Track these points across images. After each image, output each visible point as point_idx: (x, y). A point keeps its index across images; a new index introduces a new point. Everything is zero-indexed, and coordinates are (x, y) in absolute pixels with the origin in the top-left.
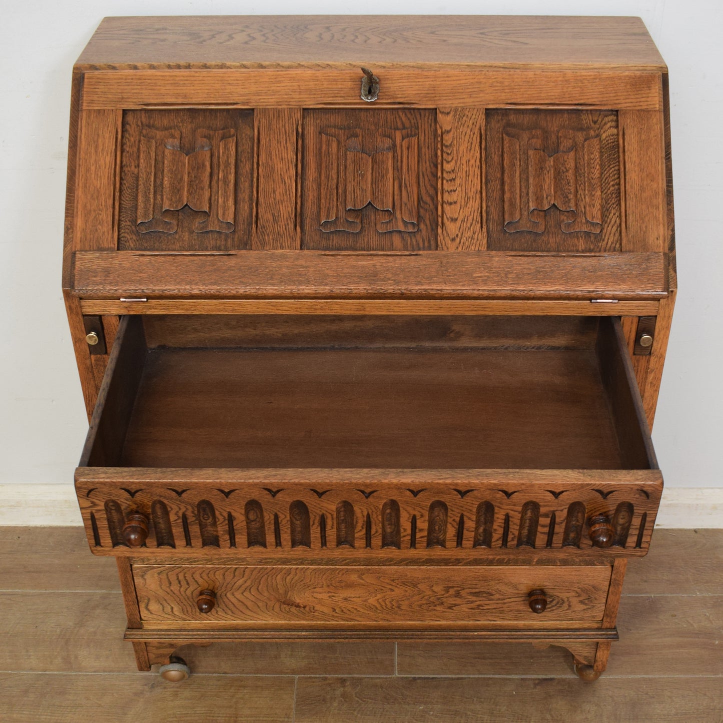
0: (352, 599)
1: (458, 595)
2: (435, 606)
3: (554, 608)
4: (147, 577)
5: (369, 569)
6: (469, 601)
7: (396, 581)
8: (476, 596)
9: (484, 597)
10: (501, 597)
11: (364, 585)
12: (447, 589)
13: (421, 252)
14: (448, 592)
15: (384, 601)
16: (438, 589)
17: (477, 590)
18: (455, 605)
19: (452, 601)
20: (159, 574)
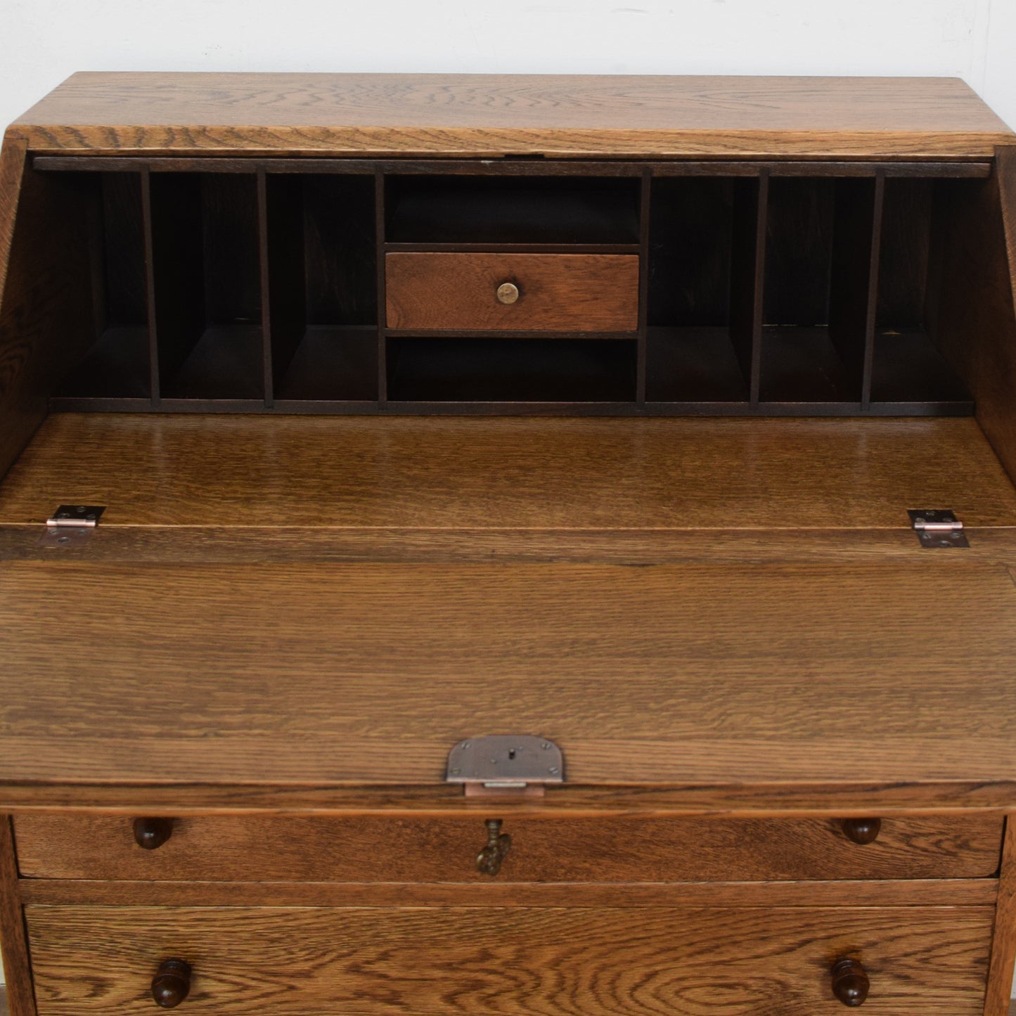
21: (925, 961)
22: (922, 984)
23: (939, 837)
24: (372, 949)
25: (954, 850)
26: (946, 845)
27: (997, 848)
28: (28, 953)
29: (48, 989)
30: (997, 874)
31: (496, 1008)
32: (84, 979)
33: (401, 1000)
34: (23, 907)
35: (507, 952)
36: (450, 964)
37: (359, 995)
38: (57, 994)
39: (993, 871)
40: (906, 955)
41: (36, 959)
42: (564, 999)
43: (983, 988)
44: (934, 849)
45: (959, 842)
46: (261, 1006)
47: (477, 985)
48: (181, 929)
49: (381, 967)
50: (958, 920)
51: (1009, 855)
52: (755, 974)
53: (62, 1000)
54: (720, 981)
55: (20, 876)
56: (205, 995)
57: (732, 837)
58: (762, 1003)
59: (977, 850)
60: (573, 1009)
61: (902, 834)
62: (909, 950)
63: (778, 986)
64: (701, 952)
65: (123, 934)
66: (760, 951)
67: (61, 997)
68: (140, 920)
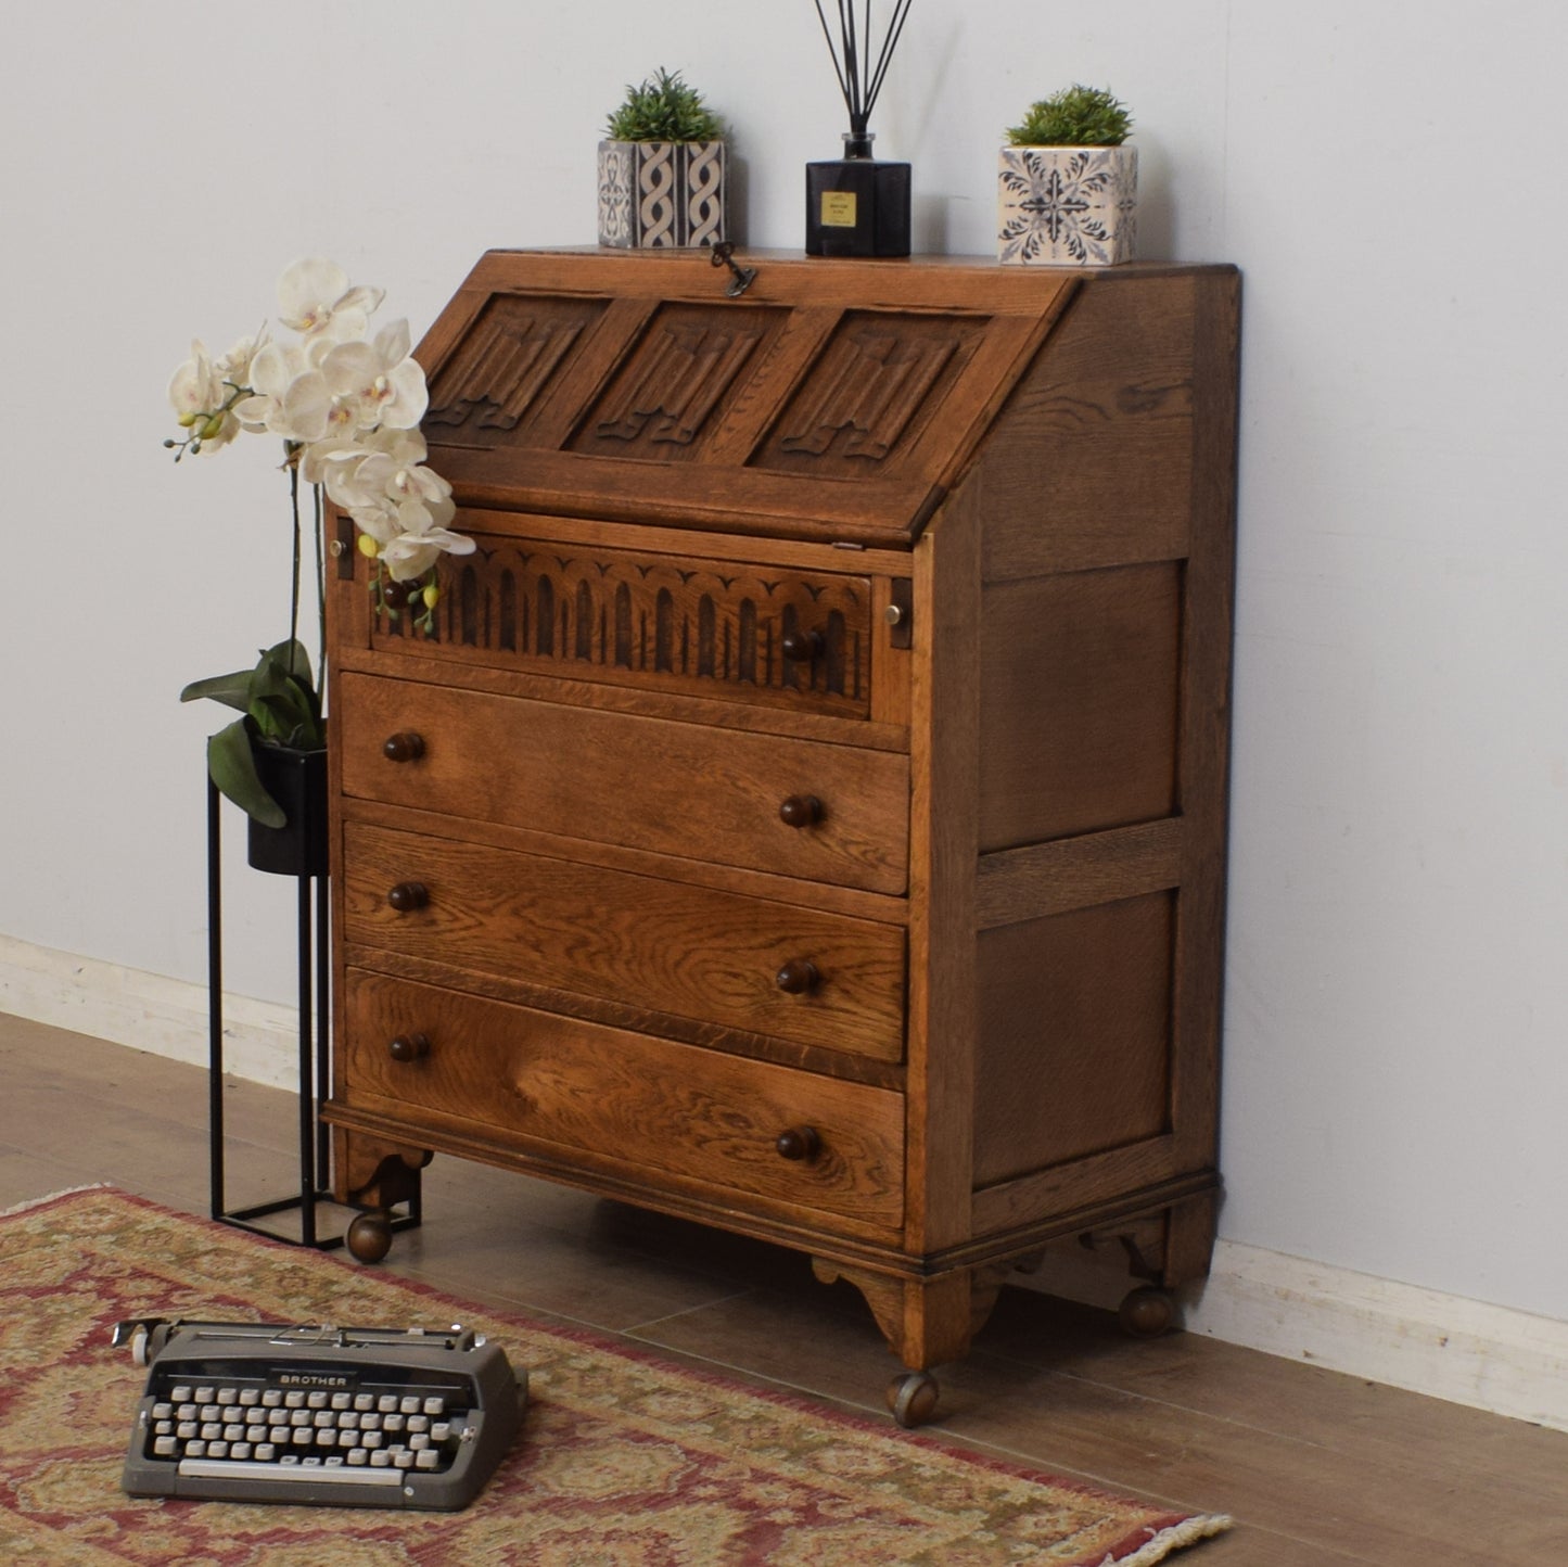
0: (581, 1094)
1: (707, 1117)
2: (680, 1135)
3: (833, 1180)
4: (360, 992)
5: (601, 1032)
6: (722, 1134)
7: (633, 1064)
8: (732, 1124)
9: (741, 1128)
10: (761, 1133)
11: (594, 1065)
12: (695, 1096)
13: (673, 463)
14: (695, 1105)
15: (619, 1105)
16: (683, 1095)
17: (730, 1111)
18: (706, 1140)
19: (701, 1128)
20: (373, 988)
21: (858, 976)
22: (858, 1002)
23: (863, 848)
24: (526, 894)
25: (875, 862)
26: (870, 856)
27: (904, 866)
28: (344, 865)
29: (352, 901)
30: (906, 895)
31: (595, 968)
32: (371, 894)
33: (541, 948)
34: (344, 821)
35: (601, 910)
36: (569, 918)
37: (519, 938)
38: (355, 907)
39: (902, 891)
40: (847, 968)
41: (349, 871)
42: (634, 966)
43: (900, 1015)
44: (862, 859)
45: (878, 855)
46: (463, 939)
47: (584, 942)
48: (423, 855)
49: (528, 913)
50: (880, 937)
51: (914, 877)
52: (751, 967)
53: (358, 913)
54: (729, 969)
55: (344, 794)
56: (433, 922)
57: (735, 822)
58: (756, 999)
59: (890, 866)
60: (640, 977)
61: (841, 839)
62: (849, 963)
63: (765, 983)
64: (716, 936)
65: (394, 855)
66: (754, 942)
67: (357, 909)
68: (404, 844)
